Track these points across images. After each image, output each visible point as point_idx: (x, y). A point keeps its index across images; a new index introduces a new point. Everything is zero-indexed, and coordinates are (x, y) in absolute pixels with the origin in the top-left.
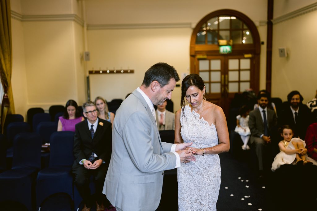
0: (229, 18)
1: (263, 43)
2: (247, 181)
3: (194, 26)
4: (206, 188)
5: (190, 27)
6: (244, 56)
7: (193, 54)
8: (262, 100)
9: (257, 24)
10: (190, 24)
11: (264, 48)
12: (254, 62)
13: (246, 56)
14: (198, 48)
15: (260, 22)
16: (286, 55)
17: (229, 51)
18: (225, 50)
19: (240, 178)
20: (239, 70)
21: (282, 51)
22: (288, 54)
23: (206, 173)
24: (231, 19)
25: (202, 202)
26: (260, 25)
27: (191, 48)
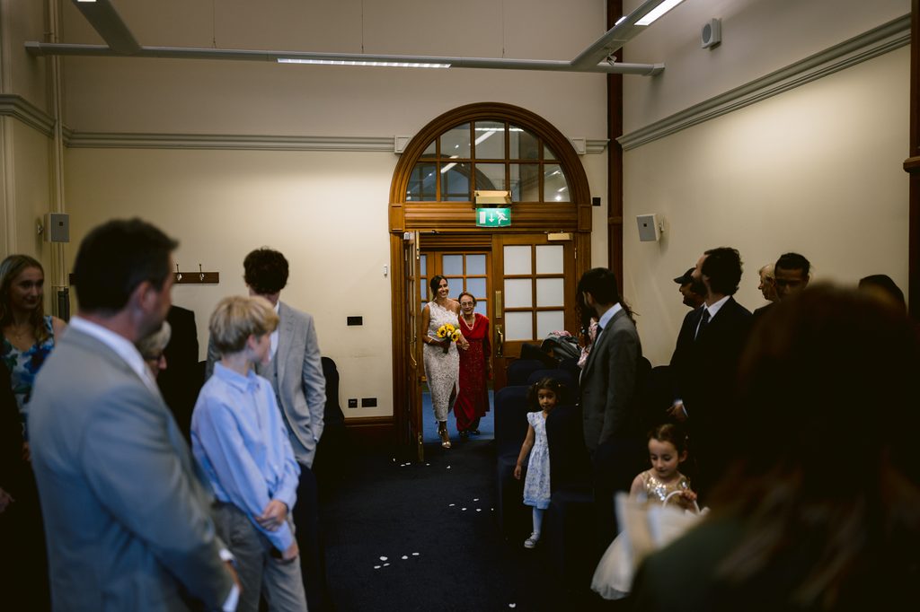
0: (501, 129)
1: (597, 202)
3: (401, 146)
5: (392, 150)
6: (546, 237)
7: (400, 228)
9: (580, 148)
10: (392, 141)
11: (600, 217)
13: (552, 237)
14: (415, 211)
15: (589, 143)
16: (657, 236)
17: (503, 223)
18: (492, 220)
20: (534, 277)
22: (662, 233)
24: (507, 133)
26: (589, 152)
27: (393, 210)
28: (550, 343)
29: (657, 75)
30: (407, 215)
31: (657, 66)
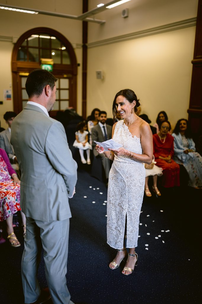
0: (48, 37)
1: (79, 65)
2: (98, 189)
3: (15, 40)
4: (127, 194)
5: (12, 41)
6: (63, 76)
7: (15, 70)
8: (102, 117)
9: (74, 46)
10: (12, 38)
11: (80, 70)
12: (72, 83)
13: (65, 76)
14: (20, 64)
15: (77, 45)
16: (102, 78)
17: (50, 70)
18: (46, 69)
19: (91, 187)
20: (59, 89)
21: (99, 74)
22: (103, 77)
23: (127, 181)
24: (50, 38)
25: (122, 206)
26: (77, 48)
27: (13, 64)
28: (67, 111)
29: (102, 24)
30: (19, 66)
31: (104, 21)
